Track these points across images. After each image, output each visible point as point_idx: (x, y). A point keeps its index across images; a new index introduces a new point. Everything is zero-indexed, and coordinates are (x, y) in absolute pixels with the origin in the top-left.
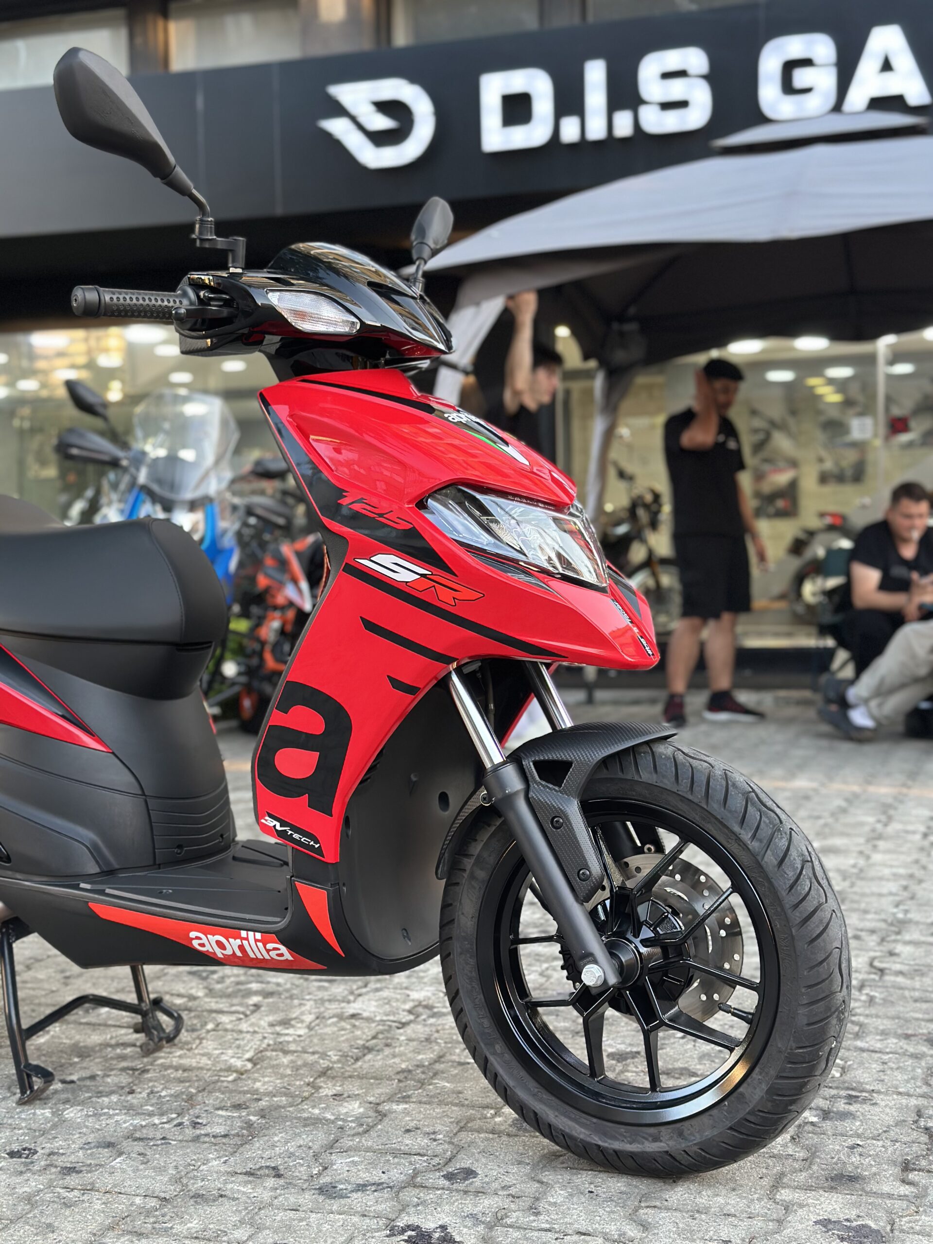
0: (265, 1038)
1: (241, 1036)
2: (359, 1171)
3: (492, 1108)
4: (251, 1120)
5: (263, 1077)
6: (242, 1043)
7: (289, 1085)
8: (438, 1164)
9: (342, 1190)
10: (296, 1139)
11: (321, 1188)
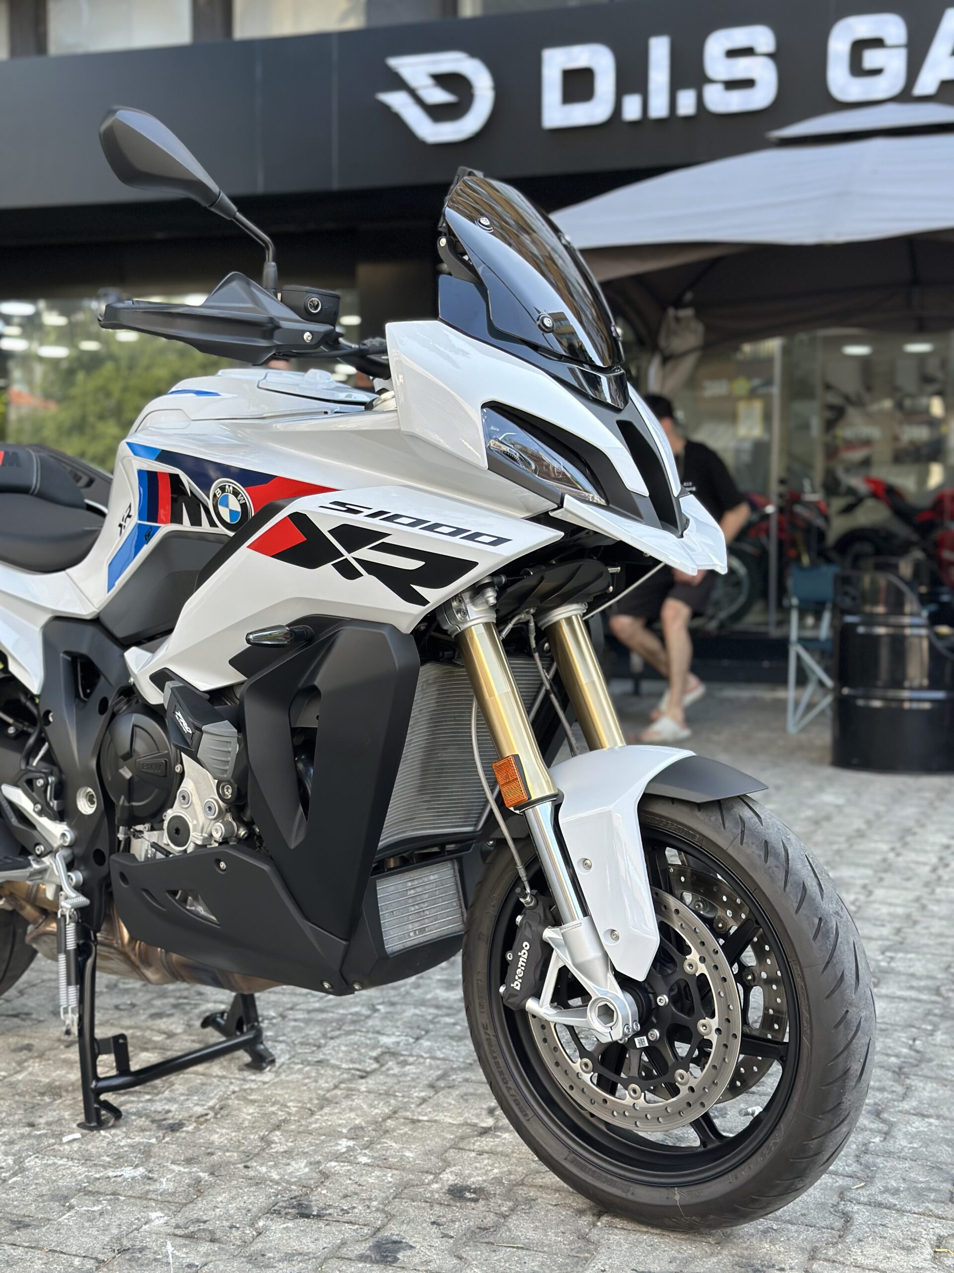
8: (367, 1234)
9: (269, 1258)
10: (238, 1200)
11: (251, 1255)
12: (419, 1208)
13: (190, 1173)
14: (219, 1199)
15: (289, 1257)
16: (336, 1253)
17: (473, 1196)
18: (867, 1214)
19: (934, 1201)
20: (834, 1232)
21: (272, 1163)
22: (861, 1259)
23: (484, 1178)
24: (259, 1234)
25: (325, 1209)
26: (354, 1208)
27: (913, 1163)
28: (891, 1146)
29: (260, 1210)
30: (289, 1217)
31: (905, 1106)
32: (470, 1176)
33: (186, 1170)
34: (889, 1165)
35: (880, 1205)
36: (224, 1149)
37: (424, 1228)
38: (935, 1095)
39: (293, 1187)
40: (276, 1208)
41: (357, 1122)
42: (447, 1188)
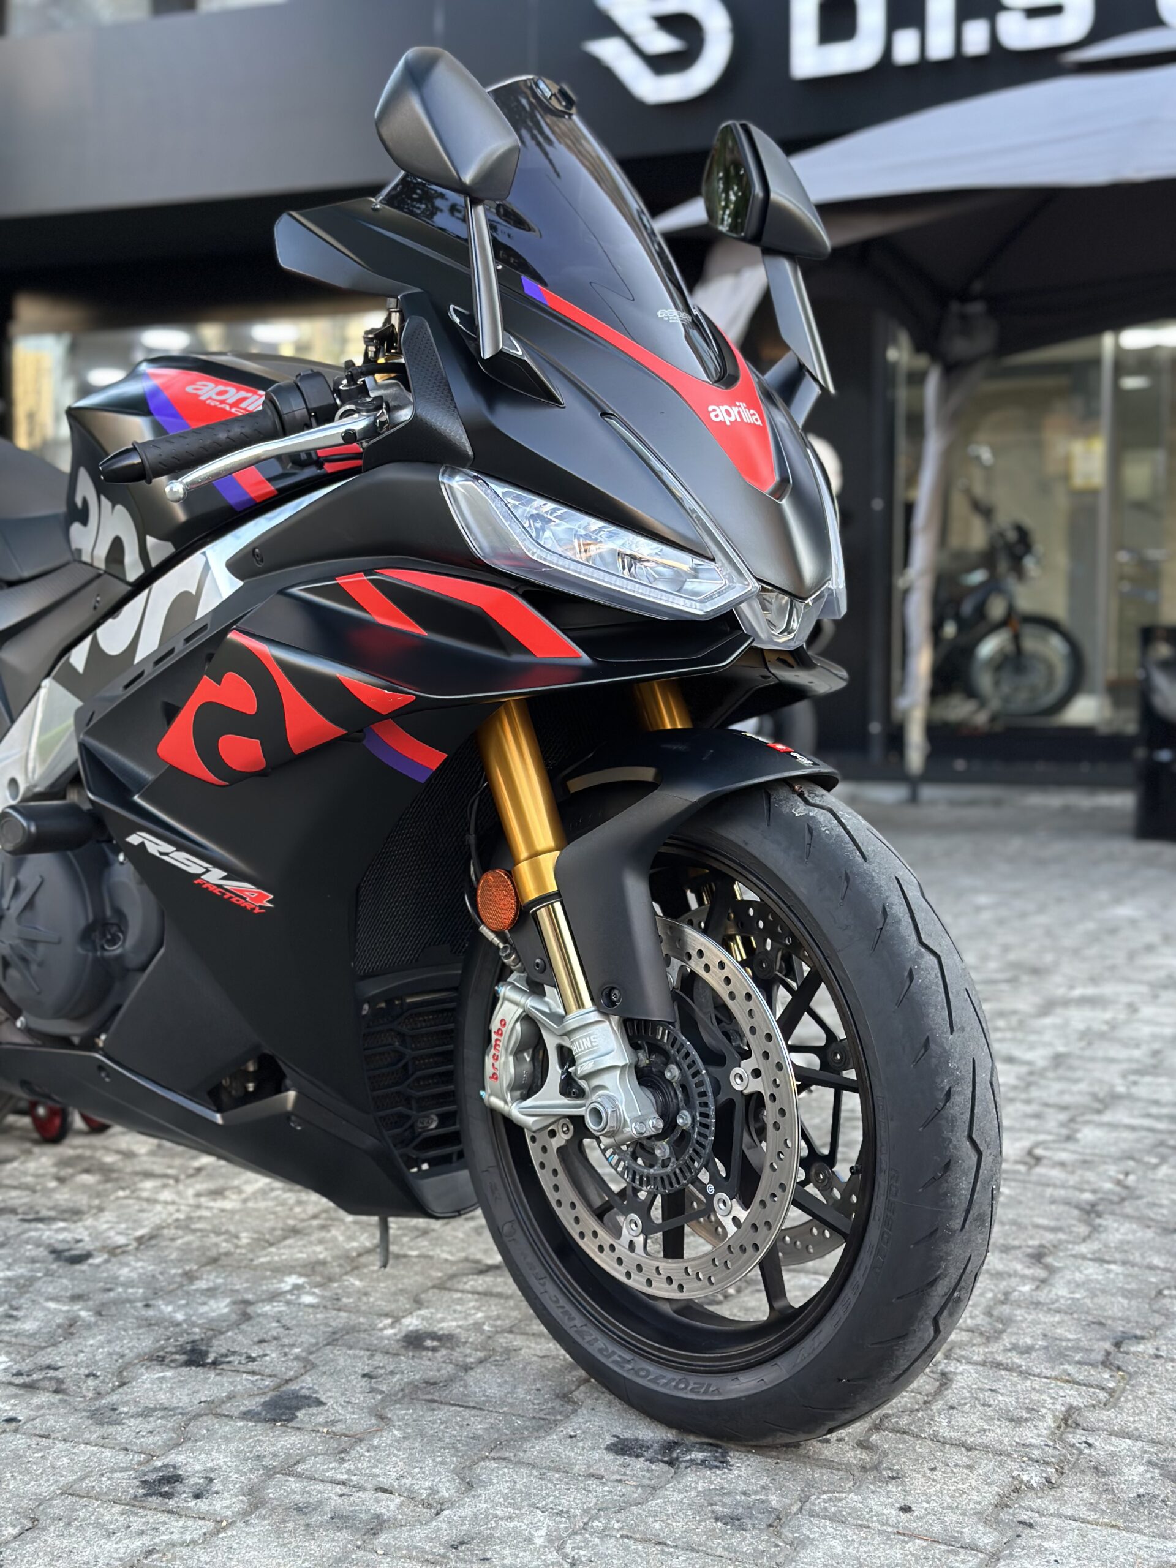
0: (178, 1211)
1: (149, 1208)
2: (161, 1389)
3: (392, 1317)
4: (79, 1316)
5: (138, 1260)
6: (145, 1215)
7: (161, 1273)
8: (267, 1386)
9: (121, 1413)
10: (113, 1345)
11: (97, 1410)
12: (355, 1356)
13: (68, 1311)
14: (91, 1342)
15: (145, 1413)
16: (213, 1409)
17: (435, 1343)
18: (975, 1375)
19: (1079, 1363)
20: (919, 1396)
21: (183, 1302)
22: (945, 1431)
23: (460, 1323)
24: (123, 1384)
25: (227, 1356)
26: (266, 1355)
27: (1066, 1318)
28: (1042, 1296)
29: (138, 1356)
30: (173, 1365)
31: (1083, 1249)
32: (443, 1320)
33: (65, 1308)
34: (1030, 1318)
35: (998, 1365)
36: (127, 1284)
37: (349, 1381)
38: (1130, 1237)
39: (197, 1330)
40: (161, 1354)
41: (321, 1257)
42: (403, 1334)
